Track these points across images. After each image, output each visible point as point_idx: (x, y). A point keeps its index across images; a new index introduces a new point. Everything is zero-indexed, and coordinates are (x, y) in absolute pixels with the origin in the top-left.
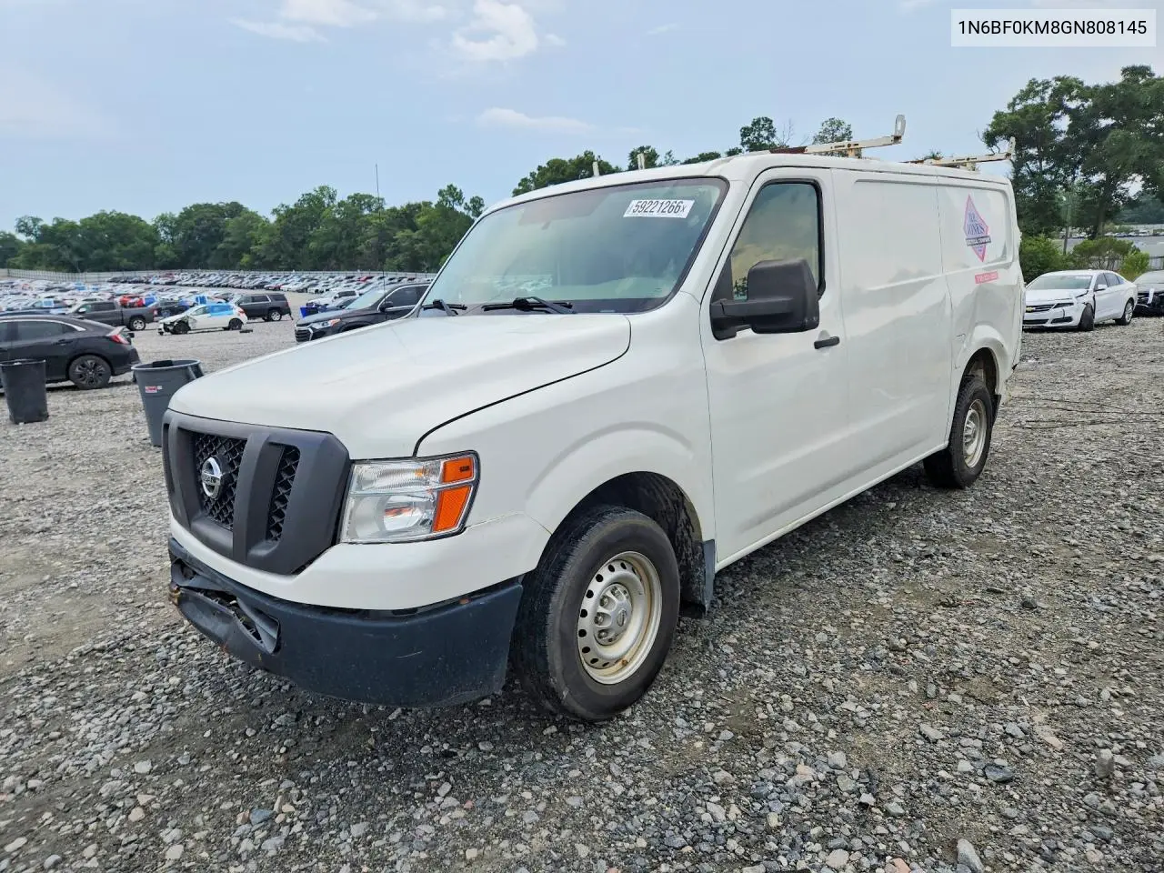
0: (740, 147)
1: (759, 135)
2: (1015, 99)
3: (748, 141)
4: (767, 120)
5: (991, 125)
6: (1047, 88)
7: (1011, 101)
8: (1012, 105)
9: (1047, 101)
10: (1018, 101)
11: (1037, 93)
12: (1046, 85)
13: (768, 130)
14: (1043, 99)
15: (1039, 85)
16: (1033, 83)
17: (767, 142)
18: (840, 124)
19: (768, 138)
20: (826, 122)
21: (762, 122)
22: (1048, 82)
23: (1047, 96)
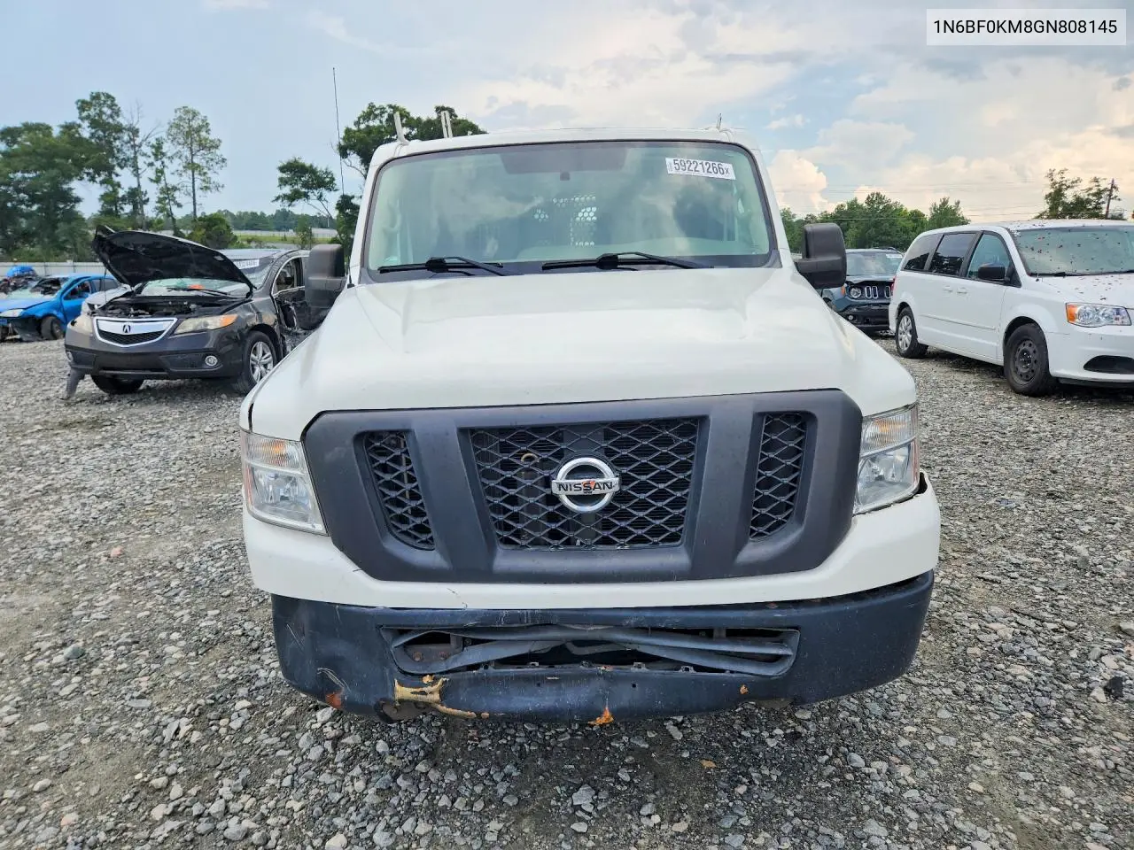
0: (79, 122)
1: (100, 111)
2: (359, 118)
3: (88, 117)
4: (108, 96)
5: (344, 139)
6: (383, 113)
7: (357, 120)
8: (357, 123)
9: (384, 123)
10: (361, 121)
11: (376, 116)
12: (383, 111)
13: (110, 107)
14: (381, 122)
15: (377, 109)
16: (371, 106)
17: (111, 120)
18: (195, 114)
19: (111, 116)
20: (180, 109)
21: (103, 98)
22: (384, 108)
23: (384, 120)
